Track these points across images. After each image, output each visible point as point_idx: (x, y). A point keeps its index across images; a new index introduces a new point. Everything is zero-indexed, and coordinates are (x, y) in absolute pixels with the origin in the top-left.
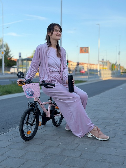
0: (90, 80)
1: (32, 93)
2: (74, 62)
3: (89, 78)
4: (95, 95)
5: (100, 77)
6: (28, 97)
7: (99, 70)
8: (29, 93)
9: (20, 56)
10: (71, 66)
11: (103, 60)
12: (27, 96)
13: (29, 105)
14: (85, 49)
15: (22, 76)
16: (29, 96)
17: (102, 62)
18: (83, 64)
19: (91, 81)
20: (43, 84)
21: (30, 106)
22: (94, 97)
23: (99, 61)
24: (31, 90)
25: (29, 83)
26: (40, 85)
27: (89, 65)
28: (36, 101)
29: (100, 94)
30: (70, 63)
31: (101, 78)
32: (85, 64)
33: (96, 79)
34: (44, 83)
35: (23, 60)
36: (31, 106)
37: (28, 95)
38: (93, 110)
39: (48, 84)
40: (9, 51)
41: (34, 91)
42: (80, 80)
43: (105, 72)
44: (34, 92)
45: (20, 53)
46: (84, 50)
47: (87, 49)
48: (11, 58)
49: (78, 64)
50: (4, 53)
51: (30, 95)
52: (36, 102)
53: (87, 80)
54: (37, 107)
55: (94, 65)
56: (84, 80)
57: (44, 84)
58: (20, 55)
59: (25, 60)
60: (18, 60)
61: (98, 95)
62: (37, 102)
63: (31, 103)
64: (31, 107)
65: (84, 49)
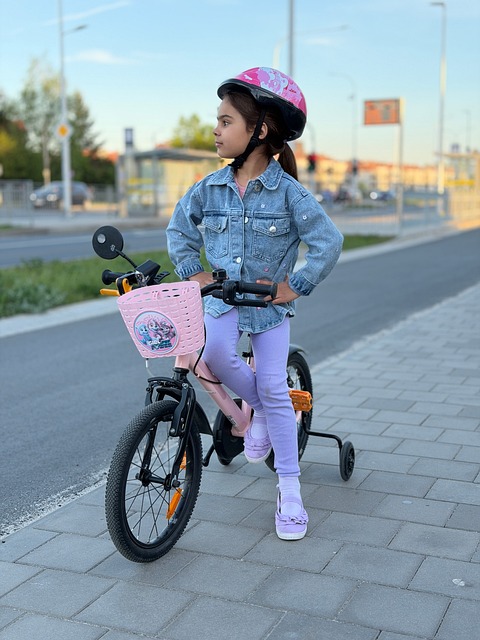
0: (406, 232)
1: (167, 335)
2: (336, 161)
3: (404, 224)
4: (439, 301)
5: (448, 218)
6: (145, 352)
7: (441, 190)
8: (152, 335)
9: (129, 143)
10: (325, 178)
11: (455, 147)
12: (140, 346)
13: (150, 391)
14: (388, 107)
15: (113, 248)
16: (153, 347)
17: (452, 158)
18: (372, 166)
19: (413, 236)
20: (215, 288)
21: (155, 394)
22: (437, 307)
23: (439, 154)
24: (160, 319)
25: (151, 283)
26: (204, 292)
27: (395, 171)
28: (186, 367)
29: (461, 295)
30: (323, 165)
31: (450, 224)
32: (382, 165)
33: (431, 227)
34: (221, 281)
35: (139, 158)
36: (161, 394)
37: (148, 343)
38: (449, 374)
39: (239, 287)
40: (88, 120)
41: (175, 325)
42: (365, 232)
43: (466, 197)
44: (177, 329)
45: (129, 131)
46: (382, 112)
47: (393, 106)
48: (95, 150)
49: (354, 168)
50: (70, 131)
51: (156, 341)
52: (183, 372)
53: (395, 231)
54: (189, 396)
55: (415, 168)
56: (382, 232)
57: (220, 288)
58: (129, 140)
59: (147, 156)
60: (122, 158)
61: (452, 300)
62: (190, 376)
63: (159, 381)
64: (160, 397)
65: (380, 107)
